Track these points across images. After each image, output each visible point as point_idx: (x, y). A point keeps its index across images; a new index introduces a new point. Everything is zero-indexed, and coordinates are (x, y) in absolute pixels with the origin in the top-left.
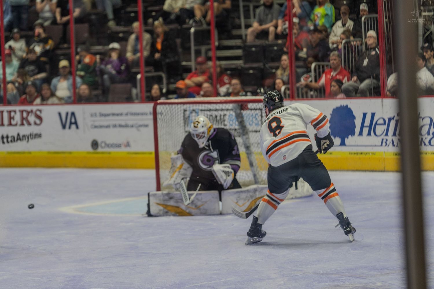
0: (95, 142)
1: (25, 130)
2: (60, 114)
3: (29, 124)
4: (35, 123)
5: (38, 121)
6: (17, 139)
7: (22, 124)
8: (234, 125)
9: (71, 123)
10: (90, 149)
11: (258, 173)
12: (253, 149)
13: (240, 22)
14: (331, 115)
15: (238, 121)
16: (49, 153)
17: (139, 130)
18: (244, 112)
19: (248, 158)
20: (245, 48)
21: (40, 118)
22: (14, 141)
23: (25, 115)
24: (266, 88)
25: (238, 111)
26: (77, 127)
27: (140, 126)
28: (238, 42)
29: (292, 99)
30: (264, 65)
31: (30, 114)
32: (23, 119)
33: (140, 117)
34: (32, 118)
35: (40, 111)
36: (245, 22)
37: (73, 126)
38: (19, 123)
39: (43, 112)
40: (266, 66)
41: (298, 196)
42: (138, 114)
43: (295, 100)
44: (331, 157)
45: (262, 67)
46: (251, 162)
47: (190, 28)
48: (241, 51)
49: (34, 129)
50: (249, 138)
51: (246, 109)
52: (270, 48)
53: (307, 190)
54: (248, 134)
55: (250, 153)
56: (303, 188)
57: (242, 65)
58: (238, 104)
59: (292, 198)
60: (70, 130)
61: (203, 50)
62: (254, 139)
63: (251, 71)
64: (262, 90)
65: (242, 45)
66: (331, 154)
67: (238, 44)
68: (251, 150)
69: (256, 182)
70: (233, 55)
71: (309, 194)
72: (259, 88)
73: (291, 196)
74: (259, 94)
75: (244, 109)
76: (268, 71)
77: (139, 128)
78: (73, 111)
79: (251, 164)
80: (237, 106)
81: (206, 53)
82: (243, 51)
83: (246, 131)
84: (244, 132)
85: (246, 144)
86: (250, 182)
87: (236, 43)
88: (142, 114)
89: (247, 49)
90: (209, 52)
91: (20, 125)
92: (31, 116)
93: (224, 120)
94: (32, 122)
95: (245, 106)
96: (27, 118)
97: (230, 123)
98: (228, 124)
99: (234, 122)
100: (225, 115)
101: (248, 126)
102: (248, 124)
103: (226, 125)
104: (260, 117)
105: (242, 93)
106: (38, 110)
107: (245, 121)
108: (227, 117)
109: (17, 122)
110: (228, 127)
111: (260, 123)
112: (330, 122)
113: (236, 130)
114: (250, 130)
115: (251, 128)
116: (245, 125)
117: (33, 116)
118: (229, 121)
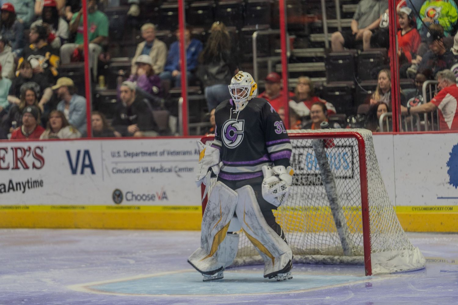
0: (118, 193)
1: (20, 176)
2: (68, 153)
3: (26, 167)
4: (34, 166)
5: (38, 164)
6: (9, 189)
7: (17, 168)
8: (314, 168)
9: (84, 166)
10: (111, 203)
11: (348, 237)
12: (341, 203)
13: (322, 24)
14: (450, 154)
15: (319, 163)
16: (53, 207)
17: (179, 176)
18: (328, 151)
19: (334, 215)
20: (328, 60)
21: (40, 158)
22: (5, 191)
23: (20, 154)
24: (358, 116)
25: (321, 150)
26: (93, 172)
27: (180, 170)
28: (319, 52)
29: (395, 133)
30: (356, 84)
31: (27, 153)
32: (17, 159)
33: (181, 157)
34: (29, 160)
35: (41, 149)
36: (328, 23)
37: (88, 170)
38: (11, 166)
39: (44, 150)
40: (359, 85)
41: (405, 268)
42: (178, 153)
43: (400, 134)
44: (450, 215)
45: (353, 87)
46: (338, 221)
47: (252, 32)
48: (323, 64)
49: (32, 175)
50: (335, 187)
51: (331, 147)
52: (364, 60)
53: (417, 260)
54: (334, 182)
55: (336, 208)
56: (411, 257)
57: (325, 84)
58: (320, 139)
59: (396, 272)
60: (82, 176)
61: (270, 64)
62: (342, 188)
63: (337, 93)
64: (353, 119)
65: (325, 56)
66: (451, 209)
67: (319, 55)
68: (338, 203)
69: (345, 250)
70: (311, 69)
71: (419, 266)
72: (349, 117)
73: (395, 269)
74: (350, 125)
75: (328, 146)
76: (362, 93)
77: (180, 173)
78: (87, 148)
79: (338, 224)
80: (319, 142)
81: (274, 67)
82: (326, 65)
83: (330, 177)
84: (328, 179)
85: (330, 196)
86: (336, 249)
87: (316, 52)
88: (185, 153)
89: (331, 61)
90: (278, 66)
91: (13, 169)
92: (29, 155)
93: (299, 162)
94: (30, 165)
95: (329, 142)
96: (22, 159)
97: (308, 166)
98: (306, 168)
99: (314, 164)
100: (301, 154)
101: (333, 170)
102: (333, 167)
103: (302, 169)
104: (351, 158)
105: (324, 123)
106: (38, 148)
107: (329, 162)
108: (304, 157)
109: (9, 164)
110: (305, 172)
111: (350, 165)
112: (448, 164)
113: (316, 175)
114: (337, 175)
115: (337, 173)
116: (330, 169)
117: (31, 155)
118: (306, 164)
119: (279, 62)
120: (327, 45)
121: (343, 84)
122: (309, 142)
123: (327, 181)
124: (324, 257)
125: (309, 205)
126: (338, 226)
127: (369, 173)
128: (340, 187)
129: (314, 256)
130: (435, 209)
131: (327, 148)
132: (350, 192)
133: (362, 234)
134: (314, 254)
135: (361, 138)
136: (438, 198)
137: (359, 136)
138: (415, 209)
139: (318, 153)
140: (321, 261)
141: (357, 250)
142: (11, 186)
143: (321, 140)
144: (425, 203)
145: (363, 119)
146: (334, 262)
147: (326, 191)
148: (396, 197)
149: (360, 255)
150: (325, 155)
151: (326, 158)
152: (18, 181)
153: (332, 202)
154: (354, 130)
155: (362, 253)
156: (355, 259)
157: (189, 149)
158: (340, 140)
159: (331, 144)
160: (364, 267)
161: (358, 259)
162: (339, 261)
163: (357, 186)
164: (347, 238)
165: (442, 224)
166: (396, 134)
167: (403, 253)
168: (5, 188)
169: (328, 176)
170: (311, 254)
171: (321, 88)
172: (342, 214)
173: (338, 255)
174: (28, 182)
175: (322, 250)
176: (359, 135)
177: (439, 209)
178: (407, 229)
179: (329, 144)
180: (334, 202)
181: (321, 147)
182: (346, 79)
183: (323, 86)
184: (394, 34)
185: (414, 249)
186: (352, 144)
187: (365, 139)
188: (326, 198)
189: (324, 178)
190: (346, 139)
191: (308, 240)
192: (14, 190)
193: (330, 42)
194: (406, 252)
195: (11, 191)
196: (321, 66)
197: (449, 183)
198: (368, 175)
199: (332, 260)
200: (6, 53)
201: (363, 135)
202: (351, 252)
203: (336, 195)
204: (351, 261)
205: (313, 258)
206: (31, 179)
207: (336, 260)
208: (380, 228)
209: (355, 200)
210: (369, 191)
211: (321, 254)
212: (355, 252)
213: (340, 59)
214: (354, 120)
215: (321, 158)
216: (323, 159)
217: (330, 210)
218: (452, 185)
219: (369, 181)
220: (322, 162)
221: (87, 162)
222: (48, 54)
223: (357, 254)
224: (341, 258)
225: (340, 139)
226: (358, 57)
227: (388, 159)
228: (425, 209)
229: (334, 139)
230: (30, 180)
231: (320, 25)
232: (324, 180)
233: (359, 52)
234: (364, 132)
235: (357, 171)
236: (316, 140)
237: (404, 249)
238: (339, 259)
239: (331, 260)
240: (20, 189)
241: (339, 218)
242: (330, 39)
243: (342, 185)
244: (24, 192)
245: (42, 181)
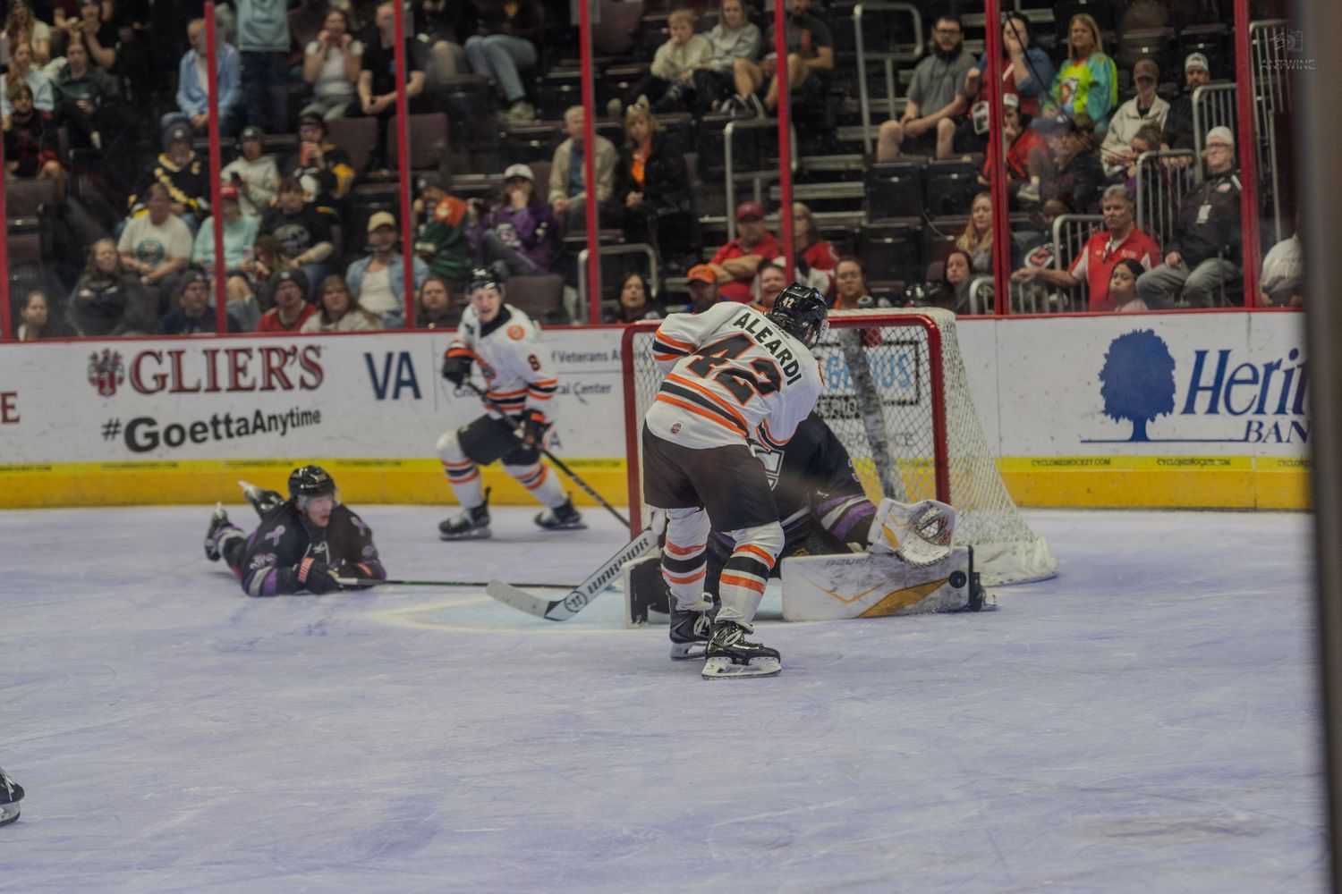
1: (277, 403)
2: (369, 358)
3: (288, 386)
4: (303, 384)
5: (310, 379)
6: (255, 427)
7: (269, 387)
8: (842, 385)
9: (400, 383)
12: (895, 451)
13: (860, 105)
14: (1106, 356)
15: (852, 375)
17: (582, 401)
18: (870, 352)
19: (881, 475)
20: (873, 176)
21: (315, 368)
22: (247, 433)
23: (275, 360)
25: (855, 348)
26: (417, 395)
27: (585, 389)
28: (852, 161)
29: (999, 316)
30: (924, 223)
31: (290, 359)
32: (270, 371)
33: (586, 365)
34: (294, 371)
35: (316, 350)
36: (872, 106)
37: (407, 392)
38: (260, 383)
39: (323, 353)
40: (930, 224)
41: (1018, 577)
42: (581, 358)
43: (1009, 319)
44: (1106, 473)
45: (919, 228)
46: (889, 486)
47: (723, 125)
48: (861, 184)
49: (299, 400)
50: (883, 422)
51: (876, 344)
52: (940, 177)
53: (1040, 562)
54: (881, 412)
55: (885, 461)
56: (1030, 555)
57: (864, 223)
58: (854, 328)
59: (1001, 585)
60: (397, 402)
61: (757, 185)
62: (896, 423)
63: (889, 240)
64: (919, 290)
65: (865, 169)
66: (1107, 462)
67: (853, 166)
68: (889, 453)
70: (838, 195)
71: (1046, 572)
72: (911, 287)
73: (1000, 579)
74: (912, 302)
75: (869, 341)
76: (935, 239)
77: (586, 397)
78: (404, 349)
79: (890, 492)
80: (852, 334)
81: (765, 190)
82: (866, 187)
83: (874, 402)
84: (869, 406)
85: (874, 438)
87: (847, 162)
88: (593, 358)
89: (877, 178)
90: (774, 188)
91: (262, 389)
92: (293, 363)
94: (295, 381)
95: (872, 335)
96: (280, 369)
97: (830, 380)
98: (827, 384)
99: (842, 377)
101: (880, 389)
102: (880, 382)
104: (913, 364)
105: (864, 300)
106: (311, 348)
107: (871, 373)
108: (824, 363)
109: (254, 380)
111: (912, 379)
112: (1103, 376)
113: (847, 398)
114: (886, 398)
115: (887, 394)
116: (873, 387)
117: (297, 363)
118: (827, 376)
119: (776, 182)
120: (869, 149)
121: (900, 223)
123: (868, 409)
127: (949, 394)
128: (893, 422)
130: (1076, 462)
131: (868, 345)
132: (911, 430)
135: (933, 326)
136: (1083, 442)
137: (929, 322)
138: (1038, 462)
139: (851, 355)
142: (259, 422)
143: (856, 330)
144: (1057, 452)
145: (936, 290)
147: (867, 430)
148: (1001, 440)
150: (864, 359)
151: (865, 364)
152: (271, 413)
153: (876, 450)
154: (920, 311)
157: (602, 351)
158: (893, 331)
159: (876, 339)
163: (924, 419)
165: (1089, 491)
166: (1000, 319)
167: (1014, 548)
168: (246, 426)
169: (869, 399)
171: (857, 230)
172: (896, 473)
174: (291, 414)
176: (930, 320)
177: (1084, 462)
178: (1022, 502)
179: (871, 339)
180: (880, 451)
181: (856, 344)
182: (905, 213)
183: (862, 228)
184: (998, 125)
185: (1037, 539)
186: (916, 338)
187: (941, 328)
188: (867, 443)
189: (861, 405)
190: (904, 329)
192: (264, 430)
193: (875, 142)
194: (1021, 546)
195: (259, 432)
196: (858, 188)
197: (1104, 412)
198: (946, 397)
201: (937, 321)
203: (885, 437)
206: (297, 408)
208: (969, 500)
209: (921, 445)
210: (949, 430)
213: (895, 176)
214: (919, 292)
215: (857, 364)
216: (859, 367)
217: (874, 466)
218: (1109, 416)
219: (948, 409)
220: (857, 372)
221: (406, 376)
225: (894, 328)
226: (927, 171)
227: (987, 366)
228: (1057, 463)
229: (881, 328)
230: (295, 412)
231: (855, 109)
232: (863, 406)
233: (931, 161)
234: (940, 315)
235: (926, 390)
236: (844, 331)
237: (1017, 540)
240: (277, 428)
241: (890, 480)
243: (896, 417)
244: (283, 434)
245: (317, 412)
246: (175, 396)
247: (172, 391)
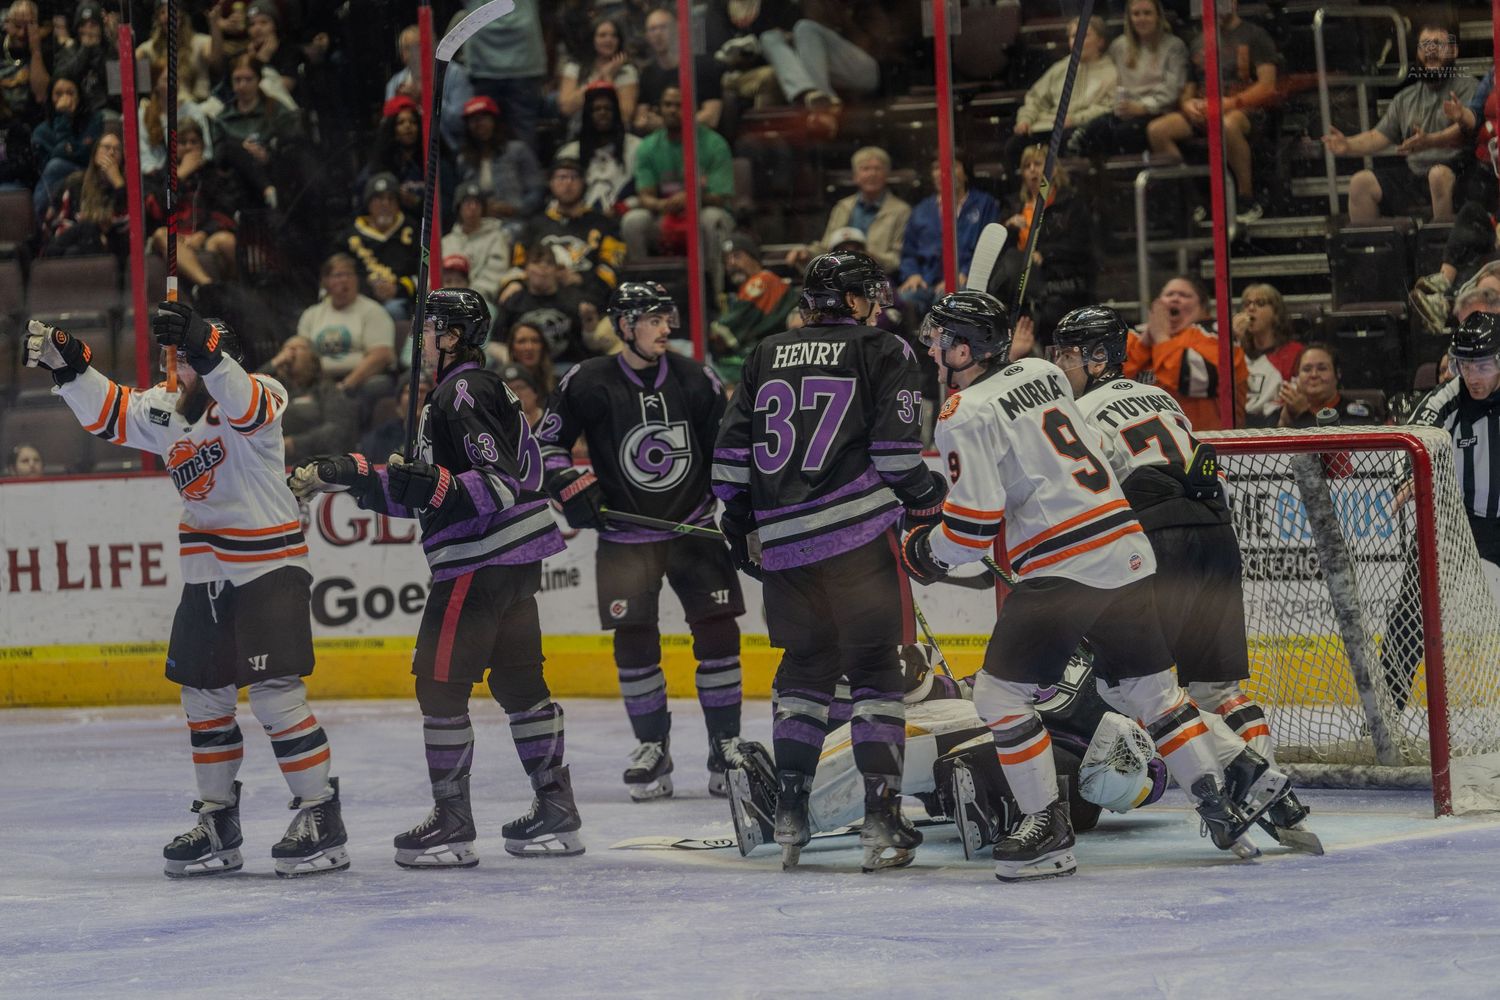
8: (1297, 532)
11: (1388, 714)
15: (1311, 518)
18: (1336, 485)
19: (1352, 656)
25: (1314, 481)
46: (1363, 672)
47: (1133, 174)
48: (1324, 257)
50: (1354, 583)
51: (1343, 474)
52: (1431, 246)
54: (1351, 569)
55: (1356, 637)
57: (1329, 310)
58: (1314, 452)
63: (1362, 334)
65: (1329, 236)
67: (1313, 232)
68: (1363, 626)
69: (1380, 749)
70: (1292, 271)
75: (1334, 472)
79: (1363, 680)
80: (1310, 462)
81: (1195, 264)
82: (1329, 259)
83: (1341, 555)
84: (1334, 562)
85: (1342, 605)
86: (1358, 747)
87: (1304, 227)
89: (1345, 247)
90: (1205, 263)
93: (1260, 518)
95: (1338, 462)
97: (1281, 527)
98: (1276, 531)
99: (1298, 521)
100: (1265, 496)
101: (1351, 538)
102: (1350, 529)
103: (1266, 536)
105: (1326, 413)
107: (1338, 516)
108: (1271, 502)
110: (1274, 543)
111: (1394, 523)
113: (1304, 551)
114: (1358, 551)
115: (1360, 545)
116: (1339, 534)
118: (1276, 520)
119: (1208, 253)
120: (1335, 207)
121: (1376, 310)
122: (1283, 462)
123: (1334, 567)
124: (1326, 768)
125: (1284, 629)
126: (1363, 686)
127: (1443, 545)
128: (1368, 583)
129: (1298, 767)
131: (1332, 477)
133: (1426, 708)
134: (1300, 762)
135: (1420, 450)
137: (1415, 445)
139: (1308, 490)
140: (1319, 778)
141: (1412, 751)
143: (1315, 456)
146: (1352, 781)
147: (1332, 595)
149: (1420, 763)
150: (1328, 496)
151: (1329, 503)
153: (1345, 622)
155: (1427, 758)
156: (1408, 774)
158: (1368, 457)
159: (1343, 468)
160: (1432, 794)
161: (1416, 775)
162: (1364, 778)
164: (1385, 719)
169: (1335, 552)
170: (1290, 762)
171: (1319, 320)
173: (1363, 762)
175: (1320, 749)
176: (1416, 441)
179: (1337, 468)
180: (1350, 623)
181: (1316, 475)
182: (1385, 296)
183: (1322, 313)
187: (1431, 453)
188: (1332, 612)
189: (1324, 560)
190: (1382, 454)
191: (1283, 725)
193: (1343, 199)
196: (1320, 261)
198: (1439, 549)
199: (1348, 775)
200: (488, 232)
201: (1425, 443)
202: (1398, 757)
203: (1357, 604)
204: (1398, 779)
205: (1296, 772)
207: (1358, 777)
208: (1472, 692)
210: (1443, 593)
211: (1319, 762)
212: (1407, 754)
213: (1369, 245)
215: (1314, 501)
216: (1321, 507)
217: (1342, 644)
219: (1441, 566)
220: (1318, 514)
222: (594, 234)
223: (1412, 760)
224: (1369, 772)
225: (1368, 453)
226: (1415, 237)
229: (1350, 454)
231: (1316, 153)
232: (1327, 562)
233: (1420, 224)
236: (1301, 456)
238: (1364, 772)
239: (1343, 775)
241: (1364, 663)
242: (1342, 189)
243: (1372, 577)
245: (574, 570)
246: (380, 548)
247: (375, 543)
